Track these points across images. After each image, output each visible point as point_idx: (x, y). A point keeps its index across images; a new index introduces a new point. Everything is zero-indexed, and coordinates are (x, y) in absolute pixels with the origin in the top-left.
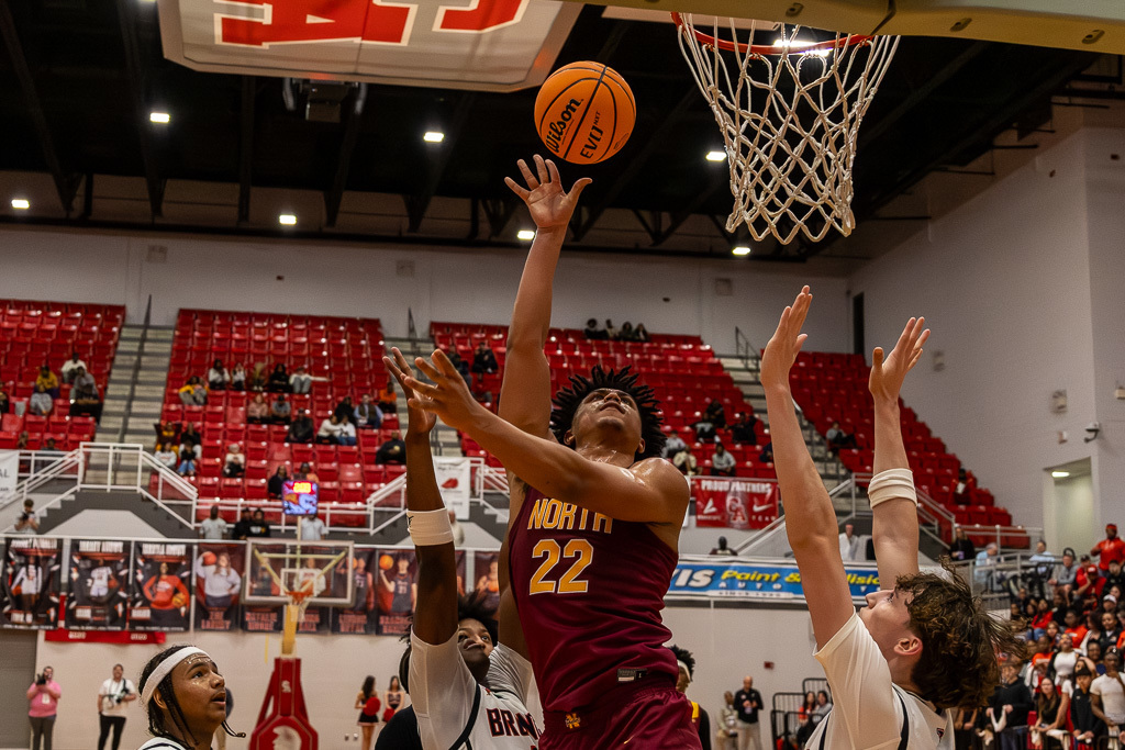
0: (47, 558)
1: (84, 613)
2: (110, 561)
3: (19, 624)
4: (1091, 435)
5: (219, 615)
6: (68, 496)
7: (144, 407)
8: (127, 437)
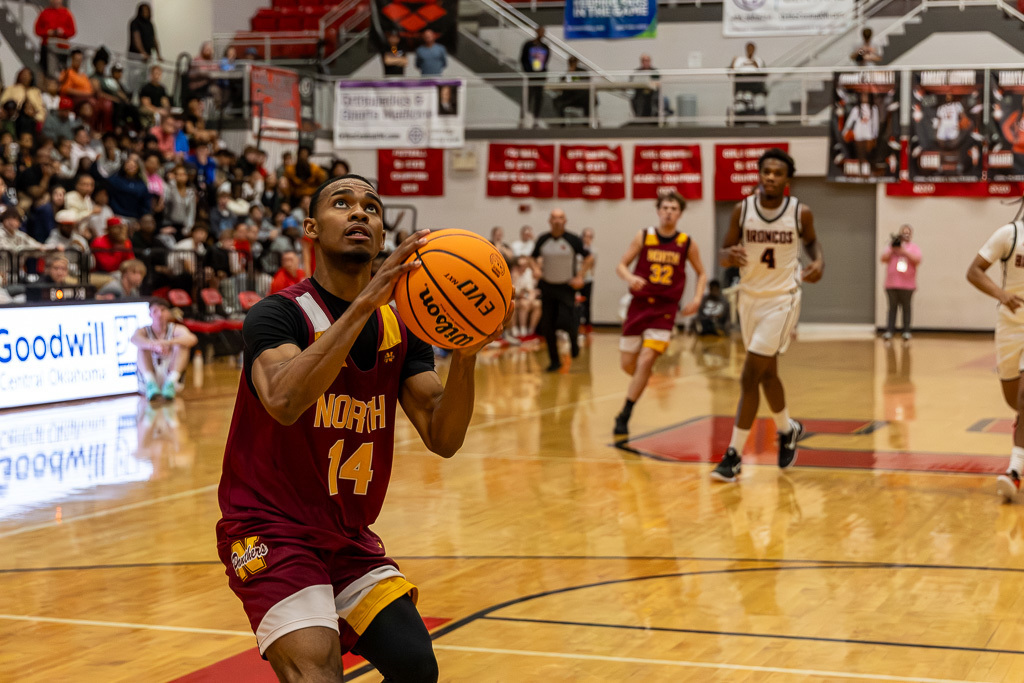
0: (883, 96)
1: (931, 161)
2: (960, 95)
3: (854, 176)
6: (911, 18)
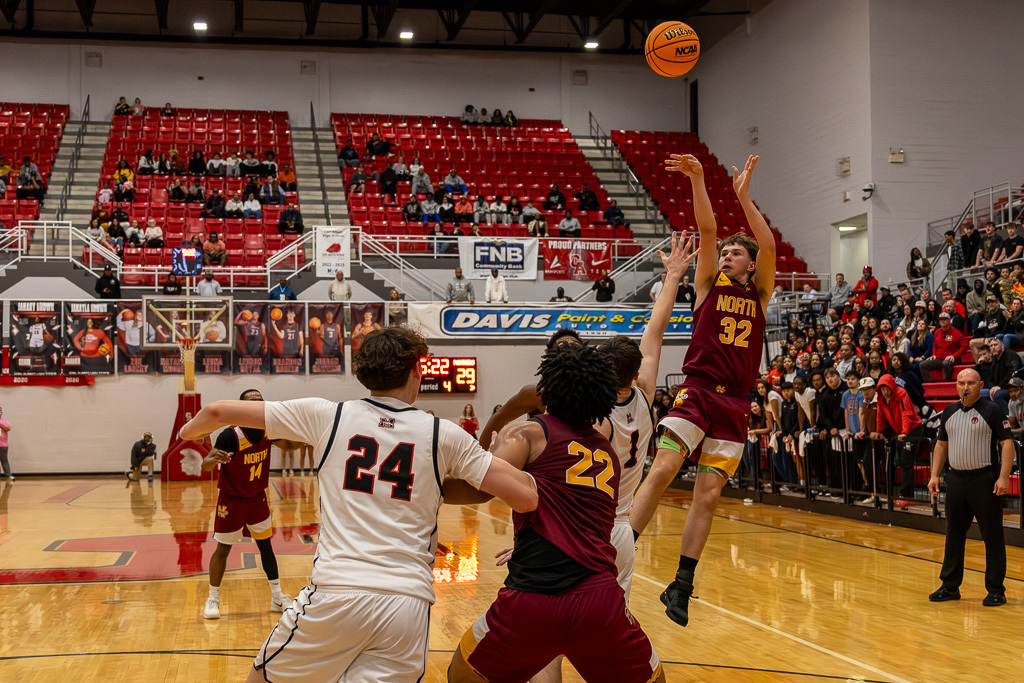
1: (25, 362)
4: (868, 194)
5: (137, 361)
6: (10, 266)
7: (81, 190)
8: (66, 216)
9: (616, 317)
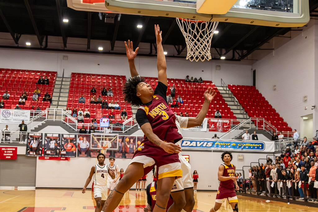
0: (39, 138)
1: (49, 152)
2: (55, 139)
3: (32, 155)
4: (313, 108)
5: (84, 153)
6: (43, 122)
7: (63, 99)
8: (59, 107)
9: (233, 144)
